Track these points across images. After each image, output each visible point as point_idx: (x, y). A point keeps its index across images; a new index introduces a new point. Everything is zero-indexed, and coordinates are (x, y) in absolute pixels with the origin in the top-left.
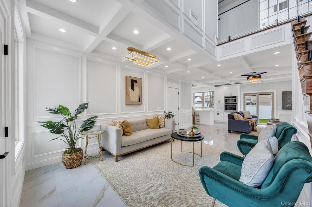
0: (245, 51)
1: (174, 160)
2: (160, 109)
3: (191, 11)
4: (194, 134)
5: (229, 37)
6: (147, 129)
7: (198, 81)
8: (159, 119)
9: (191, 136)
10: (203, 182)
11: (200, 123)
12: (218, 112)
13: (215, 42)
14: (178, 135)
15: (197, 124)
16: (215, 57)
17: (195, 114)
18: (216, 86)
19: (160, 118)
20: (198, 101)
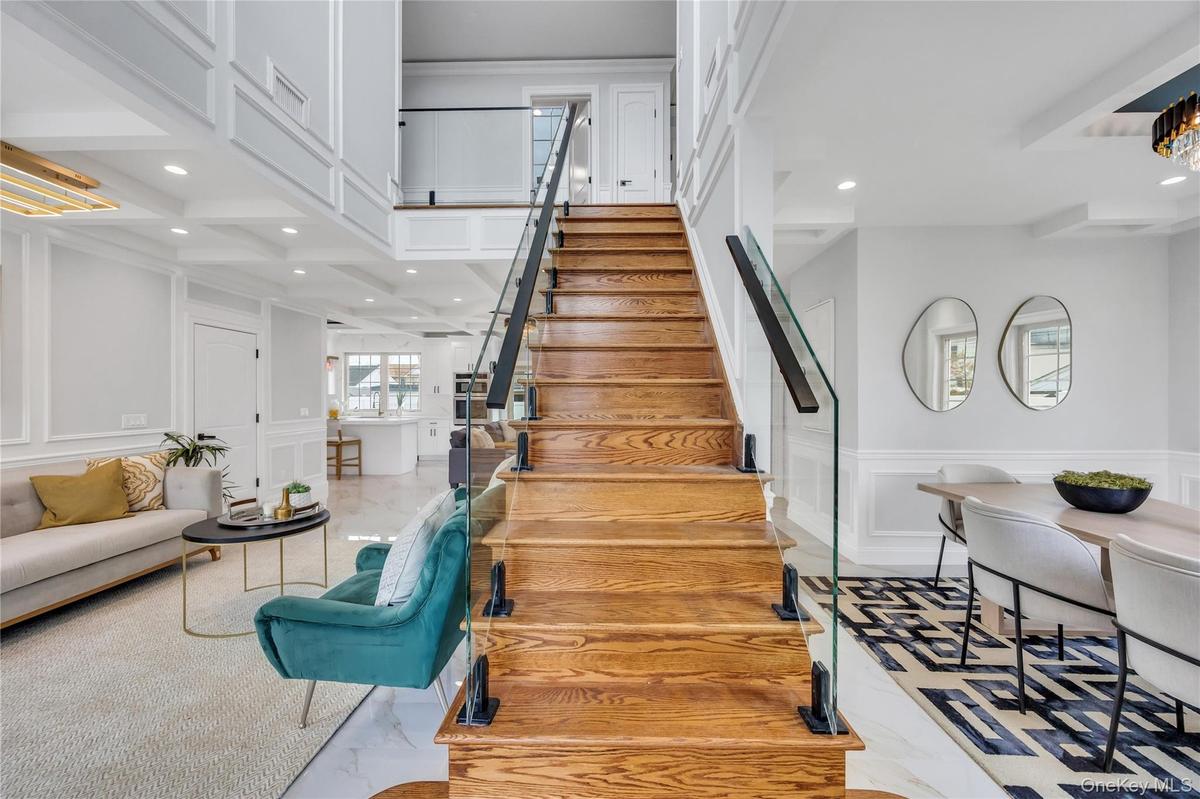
0: (468, 250)
1: (197, 631)
2: (143, 422)
3: (275, 67)
4: (288, 513)
5: (432, 194)
6: (38, 526)
7: (353, 311)
8: (131, 469)
9: (281, 518)
10: (268, 646)
11: (363, 473)
12: (433, 427)
13: (389, 196)
14: (223, 527)
15: (353, 476)
16: (387, 244)
17: (344, 439)
18: (428, 335)
19: (135, 465)
20: (373, 385)
